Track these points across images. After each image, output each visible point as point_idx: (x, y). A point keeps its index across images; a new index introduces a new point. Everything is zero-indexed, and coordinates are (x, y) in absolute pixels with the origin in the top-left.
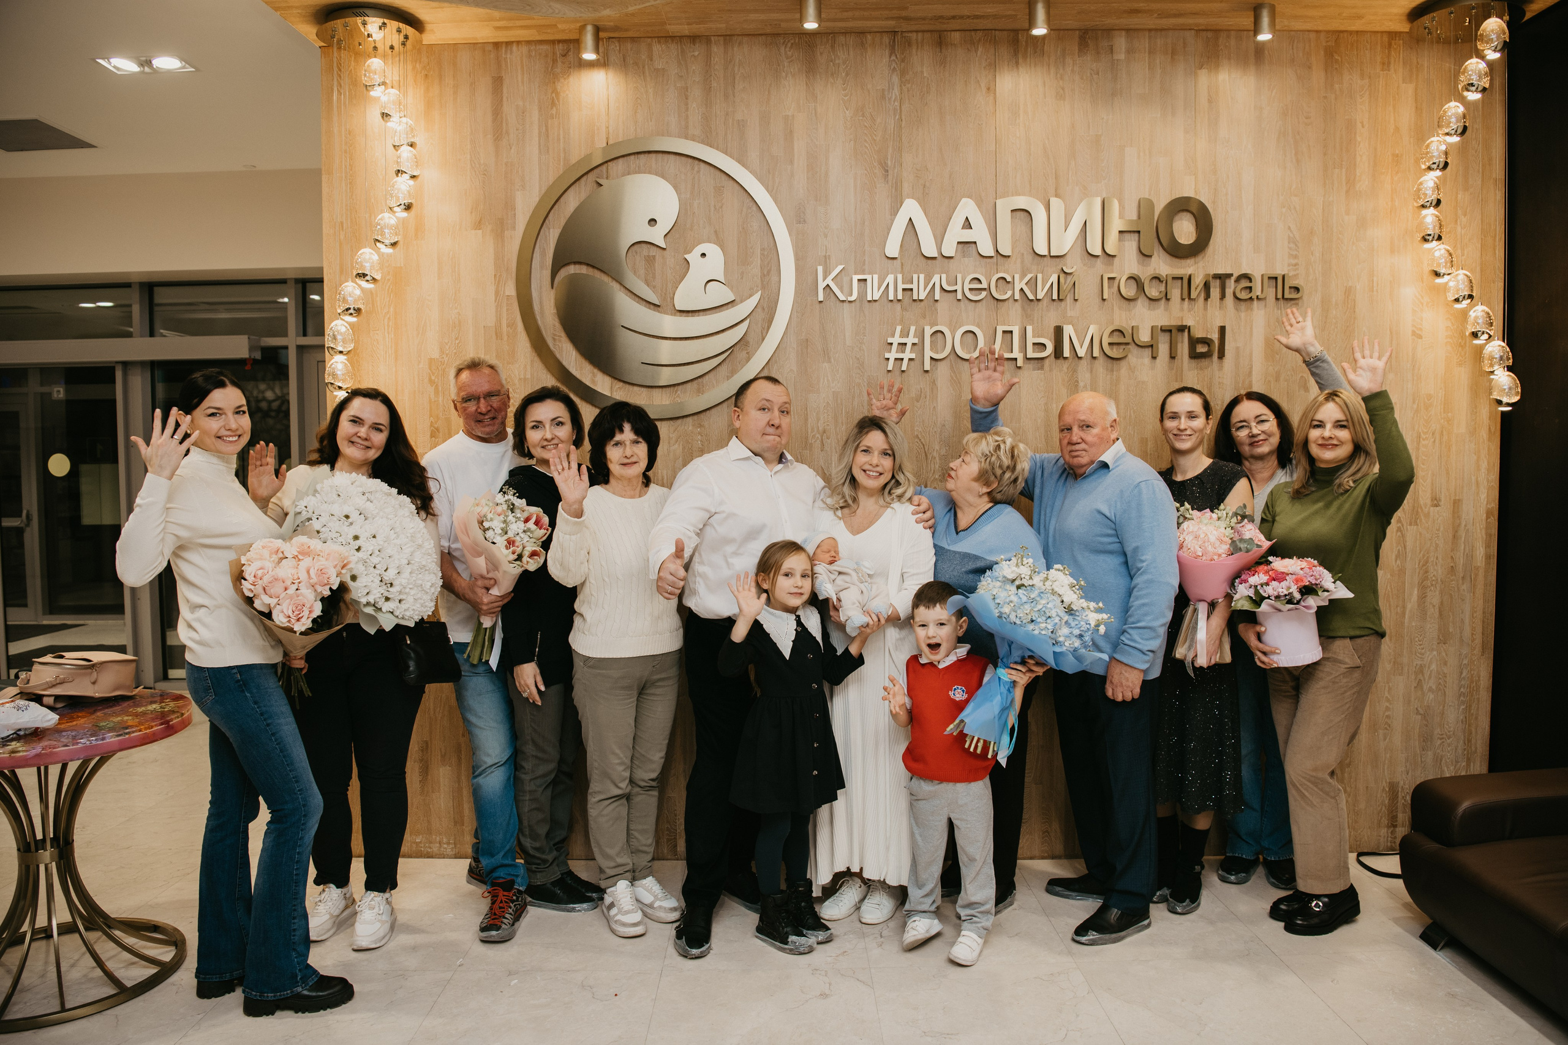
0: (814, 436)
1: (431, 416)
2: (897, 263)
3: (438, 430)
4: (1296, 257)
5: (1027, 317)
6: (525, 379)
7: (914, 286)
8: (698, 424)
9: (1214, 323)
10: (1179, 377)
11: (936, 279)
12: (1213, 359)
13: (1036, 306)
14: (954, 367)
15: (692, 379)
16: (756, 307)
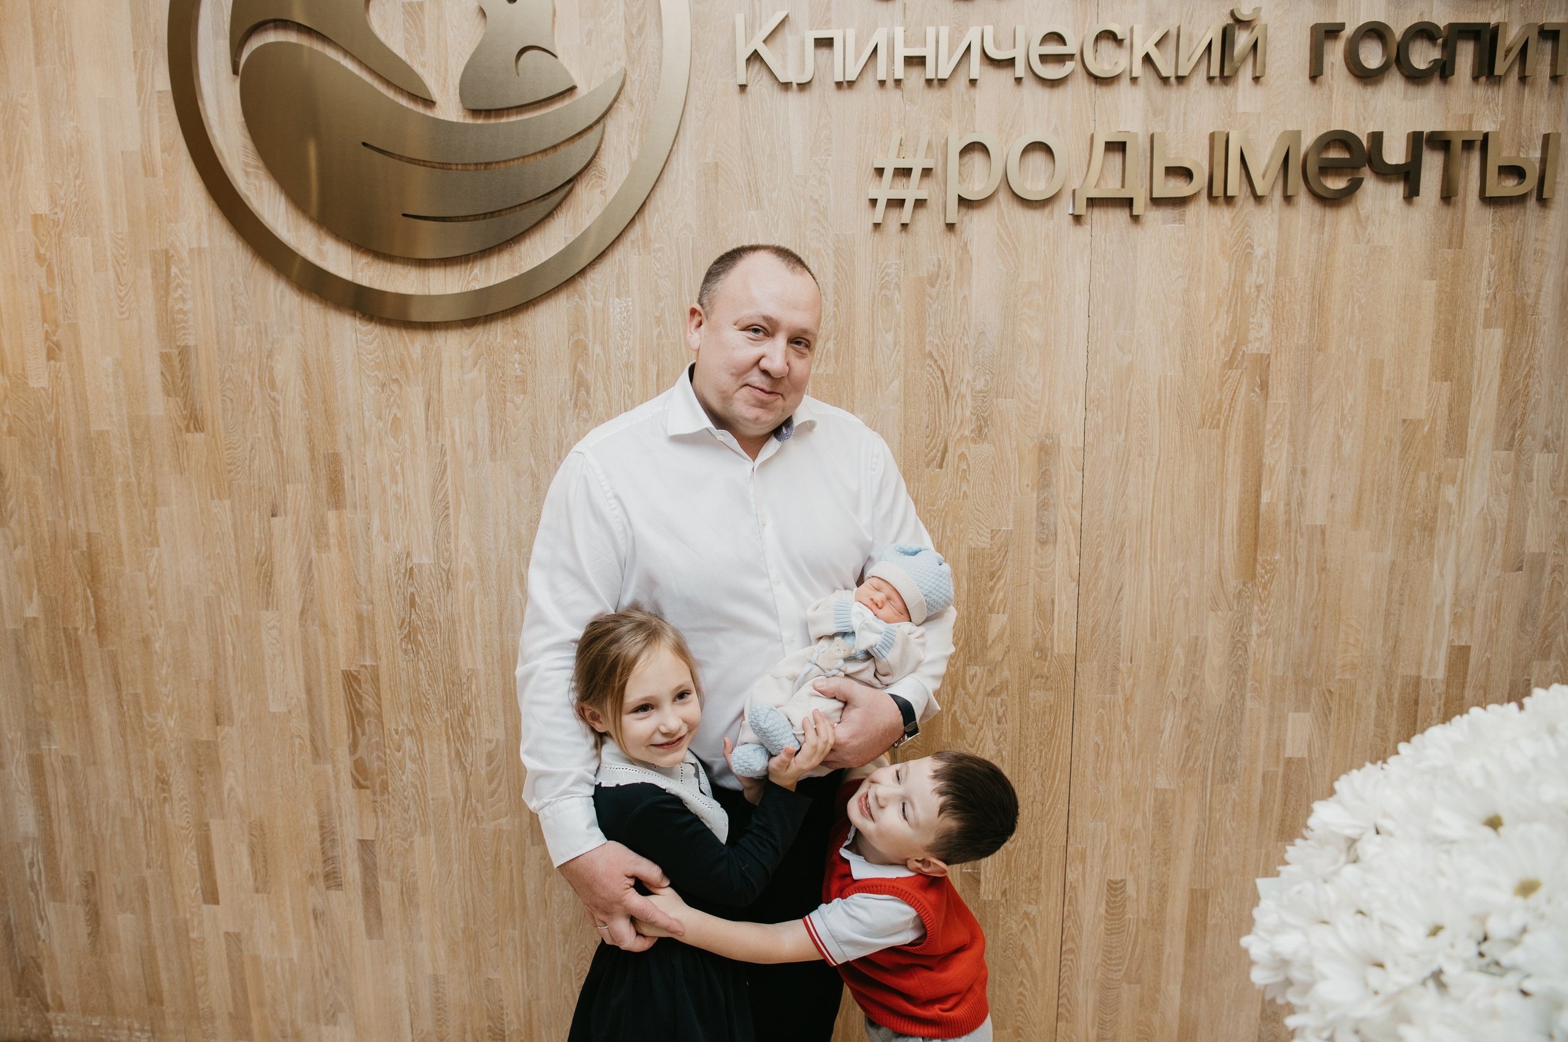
1: (44, 320)
2: (896, 6)
3: (58, 345)
5: (1156, 111)
6: (200, 250)
7: (928, 52)
8: (514, 331)
9: (1534, 128)
10: (1456, 239)
11: (972, 36)
12: (1525, 208)
13: (1175, 92)
14: (1006, 216)
15: (499, 245)
16: (615, 100)
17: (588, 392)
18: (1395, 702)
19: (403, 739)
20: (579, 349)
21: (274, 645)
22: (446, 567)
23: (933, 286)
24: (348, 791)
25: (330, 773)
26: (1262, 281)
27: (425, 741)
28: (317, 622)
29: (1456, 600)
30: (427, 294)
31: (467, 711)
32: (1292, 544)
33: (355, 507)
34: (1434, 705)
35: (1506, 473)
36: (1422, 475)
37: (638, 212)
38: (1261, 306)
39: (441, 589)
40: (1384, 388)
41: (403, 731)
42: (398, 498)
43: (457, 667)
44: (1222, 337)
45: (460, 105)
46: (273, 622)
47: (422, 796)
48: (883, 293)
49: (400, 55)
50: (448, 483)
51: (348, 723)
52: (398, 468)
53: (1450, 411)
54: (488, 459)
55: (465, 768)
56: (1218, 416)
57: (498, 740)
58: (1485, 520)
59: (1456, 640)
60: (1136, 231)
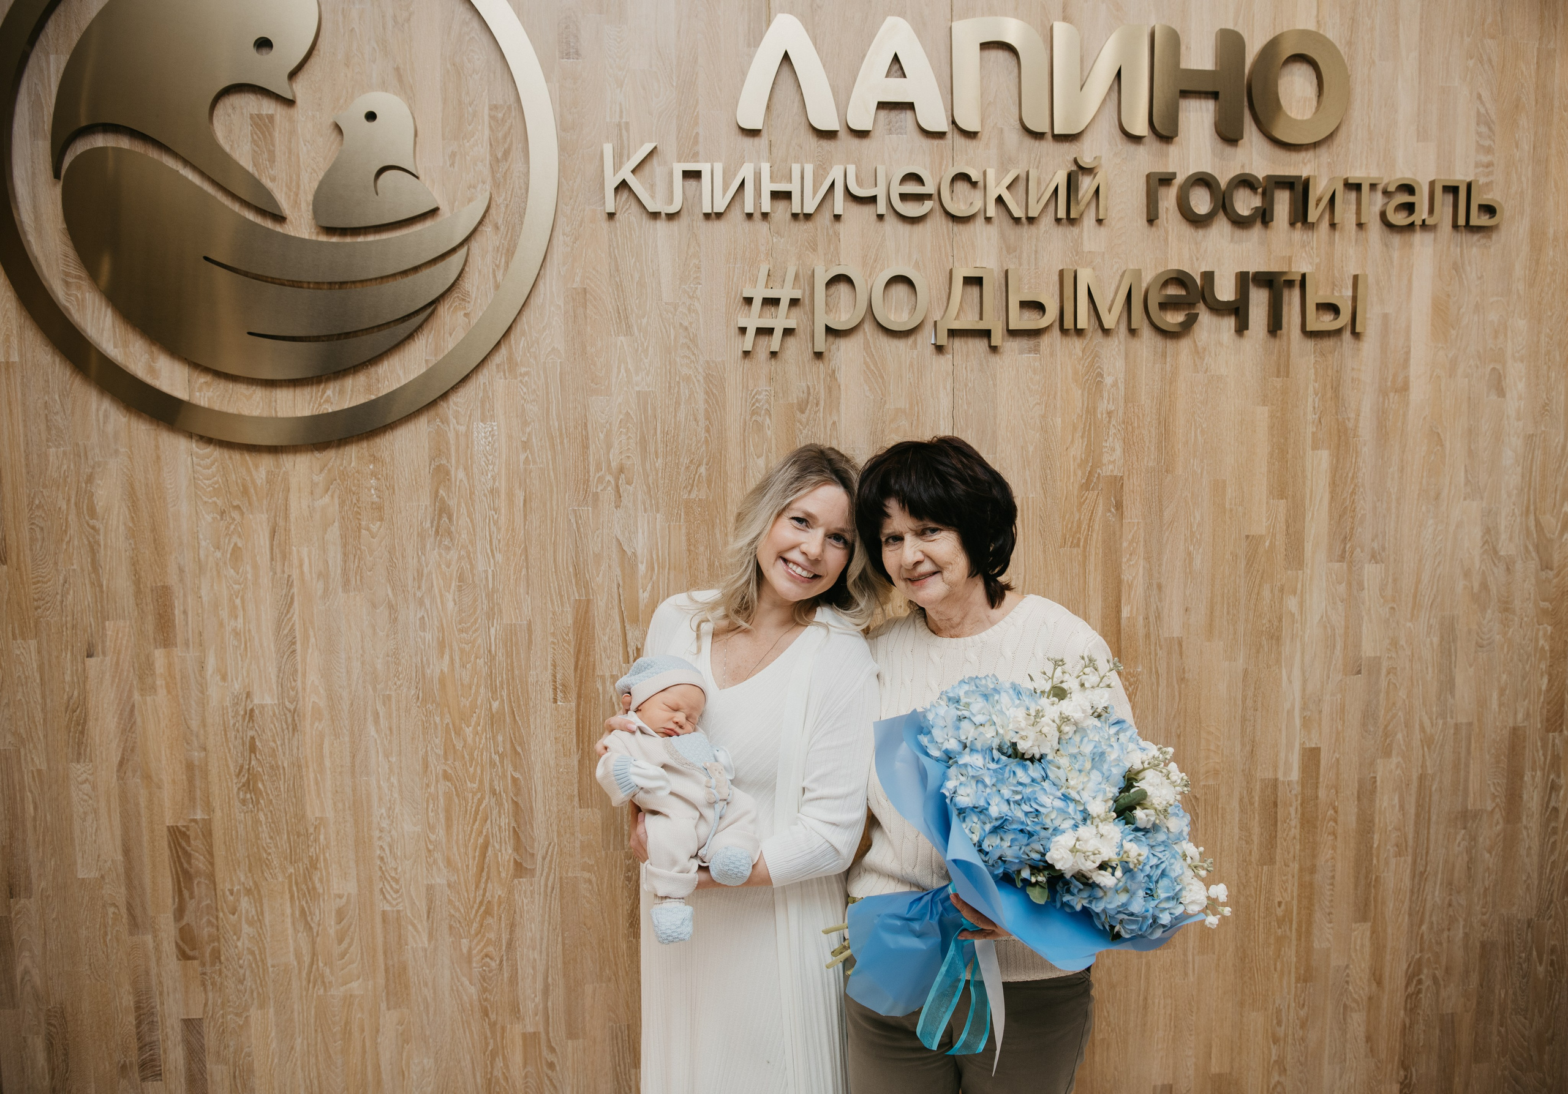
0: (600, 480)
2: (762, 142)
4: (1489, 150)
5: (1009, 249)
6: (8, 365)
7: (794, 187)
8: (370, 456)
9: (1345, 269)
10: (1283, 368)
11: (836, 173)
12: (1341, 340)
13: (1026, 230)
14: (872, 346)
15: (354, 367)
16: (480, 223)
17: (450, 518)
18: (1256, 805)
19: (238, 901)
20: (441, 475)
21: (85, 801)
22: (292, 707)
23: (803, 412)
24: (172, 964)
25: (151, 945)
26: (1111, 407)
27: (265, 901)
28: (138, 773)
29: (1305, 704)
30: (274, 415)
31: (313, 864)
32: (1152, 656)
33: (187, 644)
34: (1291, 806)
35: (1340, 583)
36: (1267, 587)
37: (504, 336)
38: (1112, 431)
39: (286, 732)
40: (1227, 506)
41: (239, 891)
42: (236, 633)
43: (304, 816)
44: (1079, 461)
45: (313, 222)
46: (84, 776)
47: (260, 964)
48: (754, 419)
49: (247, 167)
50: (295, 616)
51: (174, 885)
52: (238, 601)
53: (1288, 527)
54: (340, 590)
55: (311, 928)
56: (1078, 535)
57: (349, 895)
58: (1325, 627)
59: (1307, 742)
60: (994, 359)
